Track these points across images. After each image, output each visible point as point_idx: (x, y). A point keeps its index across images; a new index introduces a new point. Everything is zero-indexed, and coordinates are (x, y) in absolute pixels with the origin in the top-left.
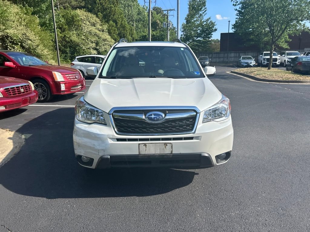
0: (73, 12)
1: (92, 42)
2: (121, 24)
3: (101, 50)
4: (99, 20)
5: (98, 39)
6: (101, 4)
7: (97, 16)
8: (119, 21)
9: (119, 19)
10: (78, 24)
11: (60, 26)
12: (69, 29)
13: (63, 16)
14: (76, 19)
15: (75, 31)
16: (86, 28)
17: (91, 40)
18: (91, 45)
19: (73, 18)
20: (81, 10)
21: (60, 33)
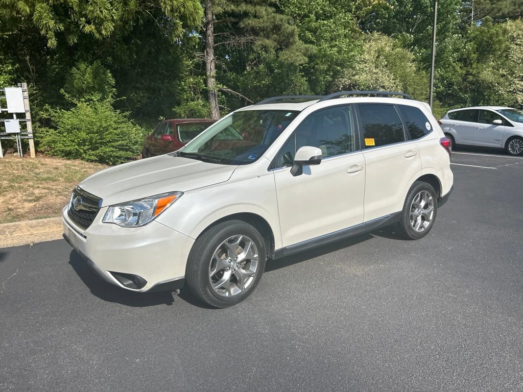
0: (494, 28)
10: (500, 49)
11: (465, 56)
12: (482, 59)
13: (474, 38)
14: (495, 39)
15: (493, 61)
16: (519, 52)
17: (520, 76)
18: (518, 86)
19: (491, 38)
20: (516, 21)
21: (461, 68)
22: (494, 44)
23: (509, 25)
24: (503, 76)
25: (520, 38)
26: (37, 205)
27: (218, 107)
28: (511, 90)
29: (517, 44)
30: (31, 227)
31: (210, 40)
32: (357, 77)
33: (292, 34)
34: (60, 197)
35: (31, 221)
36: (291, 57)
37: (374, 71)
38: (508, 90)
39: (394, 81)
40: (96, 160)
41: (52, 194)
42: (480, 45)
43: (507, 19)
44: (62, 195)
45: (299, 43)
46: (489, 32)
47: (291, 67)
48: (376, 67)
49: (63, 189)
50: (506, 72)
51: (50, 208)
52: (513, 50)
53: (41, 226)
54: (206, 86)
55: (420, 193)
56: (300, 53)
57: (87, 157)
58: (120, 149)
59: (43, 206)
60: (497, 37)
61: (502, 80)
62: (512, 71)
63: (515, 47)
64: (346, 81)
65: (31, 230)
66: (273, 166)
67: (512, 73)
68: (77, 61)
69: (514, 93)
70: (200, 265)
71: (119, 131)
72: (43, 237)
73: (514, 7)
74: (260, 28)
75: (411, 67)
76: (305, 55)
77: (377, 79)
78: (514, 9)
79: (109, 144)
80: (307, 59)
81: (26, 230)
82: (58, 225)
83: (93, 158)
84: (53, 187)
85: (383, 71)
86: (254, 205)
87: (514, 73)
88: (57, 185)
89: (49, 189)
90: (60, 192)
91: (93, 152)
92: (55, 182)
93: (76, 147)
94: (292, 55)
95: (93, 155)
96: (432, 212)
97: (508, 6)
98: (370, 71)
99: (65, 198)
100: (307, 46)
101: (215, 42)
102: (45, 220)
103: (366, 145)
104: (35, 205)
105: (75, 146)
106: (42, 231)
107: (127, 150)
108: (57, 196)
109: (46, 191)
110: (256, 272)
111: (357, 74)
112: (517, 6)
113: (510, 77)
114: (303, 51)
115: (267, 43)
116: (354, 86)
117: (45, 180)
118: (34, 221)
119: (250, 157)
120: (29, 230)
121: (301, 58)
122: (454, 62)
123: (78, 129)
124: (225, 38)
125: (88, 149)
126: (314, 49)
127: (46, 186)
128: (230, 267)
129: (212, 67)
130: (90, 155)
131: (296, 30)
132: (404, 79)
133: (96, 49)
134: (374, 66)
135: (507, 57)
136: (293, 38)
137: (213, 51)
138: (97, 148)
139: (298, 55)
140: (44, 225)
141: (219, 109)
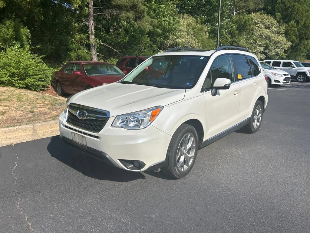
0: (247, 17)
1: (260, 46)
2: (305, 23)
3: (270, 54)
4: (276, 21)
5: (269, 42)
6: (283, 3)
7: (275, 18)
8: (302, 20)
9: (303, 18)
10: (249, 29)
11: (231, 32)
12: (240, 34)
13: (236, 22)
14: (248, 23)
15: (246, 35)
16: (259, 31)
17: (259, 44)
18: (259, 50)
19: (245, 22)
20: (257, 14)
21: (230, 38)
22: (247, 26)
23: (253, 15)
24: (251, 43)
25: (259, 23)
26: (4, 117)
27: (96, 54)
28: (255, 51)
29: (257, 27)
30: (6, 133)
31: (91, 11)
32: (177, 40)
33: (143, 11)
34: (18, 112)
35: (5, 129)
36: (143, 26)
37: (187, 37)
38: (253, 52)
39: (198, 43)
40: (24, 87)
41: (12, 110)
42: (239, 26)
43: (252, 12)
44: (19, 110)
45: (147, 17)
46: (244, 19)
47: (141, 32)
48: (188, 35)
49: (18, 106)
50: (252, 41)
51: (14, 119)
52: (255, 30)
53: (12, 132)
54: (89, 40)
55: (257, 107)
56: (148, 24)
57: (17, 85)
58: (39, 80)
59: (8, 119)
60: (248, 22)
61: (250, 46)
62: (255, 41)
63: (256, 28)
64: (171, 42)
65: (6, 135)
66: (203, 90)
67: (255, 42)
68: (4, 19)
69: (256, 53)
70: (173, 152)
71: (38, 68)
72: (18, 140)
73: (255, 6)
74: (125, 5)
75: (206, 36)
76: (151, 25)
77: (189, 42)
78: (255, 7)
79: (32, 77)
80: (152, 28)
81: (2, 135)
82: (24, 131)
83: (21, 85)
84: (11, 105)
85: (191, 37)
86: (197, 114)
87: (257, 42)
88: (13, 104)
89: (8, 106)
90: (17, 109)
91: (21, 82)
92: (11, 102)
93: (9, 78)
94: (144, 24)
95: (21, 84)
96: (261, 117)
97: (252, 5)
98: (185, 37)
99: (22, 113)
100: (152, 19)
101: (94, 12)
102: (15, 128)
103: (239, 78)
104: (2, 118)
105: (7, 77)
106: (13, 135)
107: (43, 81)
108: (16, 111)
109: (7, 108)
110: (194, 155)
111: (177, 38)
112: (257, 5)
113: (254, 44)
114: (150, 22)
115: (129, 15)
116: (176, 45)
117: (3, 100)
118: (7, 129)
119: (188, 84)
120: (4, 135)
121: (149, 26)
122: (227, 35)
123: (8, 65)
124: (101, 10)
125: (17, 80)
126: (156, 21)
127: (6, 104)
128: (184, 153)
129: (92, 29)
130: (19, 84)
131: (146, 9)
132: (203, 42)
133: (18, 11)
134: (186, 34)
135: (252, 33)
136: (143, 13)
137: (93, 19)
138: (24, 79)
139: (147, 25)
140: (15, 131)
141: (97, 56)
